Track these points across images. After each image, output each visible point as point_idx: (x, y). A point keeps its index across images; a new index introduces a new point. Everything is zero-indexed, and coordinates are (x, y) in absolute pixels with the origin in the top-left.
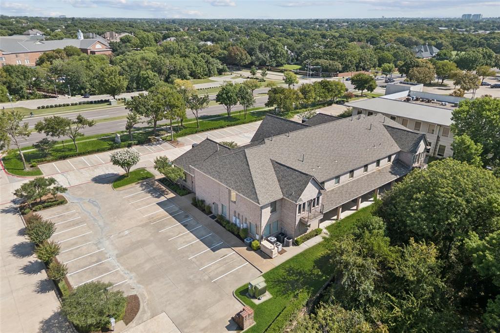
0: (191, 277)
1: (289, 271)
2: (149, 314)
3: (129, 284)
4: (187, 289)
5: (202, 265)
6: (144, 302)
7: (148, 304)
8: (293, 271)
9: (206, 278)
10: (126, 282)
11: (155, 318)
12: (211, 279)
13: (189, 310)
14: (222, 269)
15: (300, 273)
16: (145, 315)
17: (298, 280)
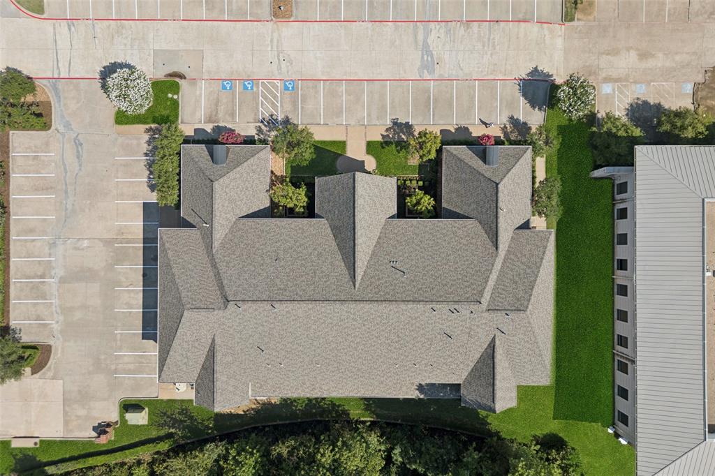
0: (103, 357)
1: (183, 410)
2: (52, 374)
3: (53, 328)
4: (91, 369)
5: (120, 349)
6: (54, 359)
7: (56, 363)
8: (187, 413)
9: (113, 367)
10: (52, 324)
11: (54, 380)
12: (116, 371)
13: (80, 392)
14: (132, 367)
15: (191, 418)
16: (49, 373)
17: (185, 421)
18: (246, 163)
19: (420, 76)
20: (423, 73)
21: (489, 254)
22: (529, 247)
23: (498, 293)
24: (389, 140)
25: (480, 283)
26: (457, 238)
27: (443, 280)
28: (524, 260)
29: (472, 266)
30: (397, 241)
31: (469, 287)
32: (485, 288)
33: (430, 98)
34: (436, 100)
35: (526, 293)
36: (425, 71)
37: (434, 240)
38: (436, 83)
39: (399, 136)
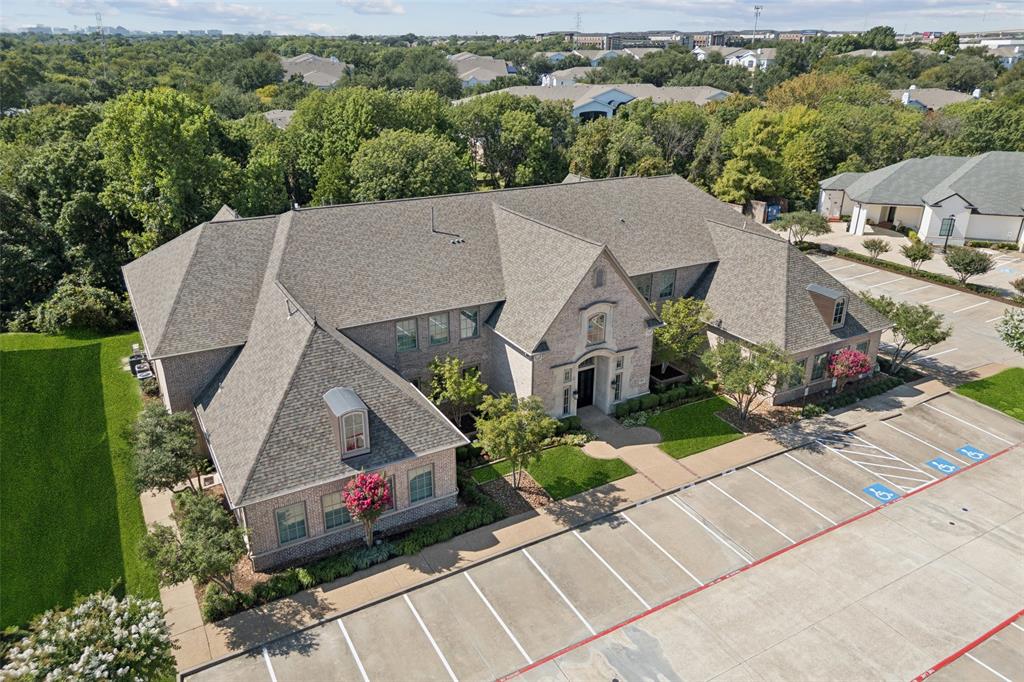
18: (784, 301)
19: (635, 630)
20: (635, 641)
21: (295, 276)
22: (209, 316)
23: (262, 241)
24: (600, 488)
25: (301, 234)
26: (365, 291)
27: (366, 231)
28: (218, 295)
29: (321, 255)
30: (469, 271)
31: (319, 227)
32: (291, 228)
33: (569, 596)
34: (551, 596)
35: (209, 247)
36: (633, 647)
37: (407, 282)
38: (580, 636)
39: (584, 501)
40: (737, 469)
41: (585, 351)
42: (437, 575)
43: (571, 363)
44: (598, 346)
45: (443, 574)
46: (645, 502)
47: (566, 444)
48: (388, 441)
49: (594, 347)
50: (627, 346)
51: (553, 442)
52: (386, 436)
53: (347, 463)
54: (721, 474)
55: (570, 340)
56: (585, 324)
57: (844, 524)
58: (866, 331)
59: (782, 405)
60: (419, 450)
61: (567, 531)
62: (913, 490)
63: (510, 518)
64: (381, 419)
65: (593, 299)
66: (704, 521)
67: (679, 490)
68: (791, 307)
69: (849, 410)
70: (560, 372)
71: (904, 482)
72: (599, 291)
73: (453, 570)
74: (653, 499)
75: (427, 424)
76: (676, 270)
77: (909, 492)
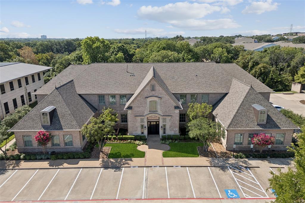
24: (127, 158)
39: (117, 161)
40: (181, 167)
41: (149, 113)
42: (52, 167)
43: (143, 116)
44: (154, 112)
45: (53, 167)
46: (135, 167)
47: (135, 143)
48: (57, 124)
49: (153, 112)
50: (167, 114)
51: (131, 142)
52: (57, 122)
53: (43, 127)
54: (173, 166)
55: (142, 108)
56: (148, 103)
57: (199, 199)
58: (280, 128)
59: (229, 151)
60: (65, 129)
61: (100, 168)
62: (250, 197)
63: (90, 159)
64: (59, 117)
65: (151, 95)
66: (146, 180)
67: (151, 167)
68: (240, 111)
69: (259, 160)
70: (139, 119)
71: (250, 194)
72: (153, 92)
73: (57, 167)
74: (139, 167)
75: (72, 122)
76: (209, 93)
77: (246, 198)
